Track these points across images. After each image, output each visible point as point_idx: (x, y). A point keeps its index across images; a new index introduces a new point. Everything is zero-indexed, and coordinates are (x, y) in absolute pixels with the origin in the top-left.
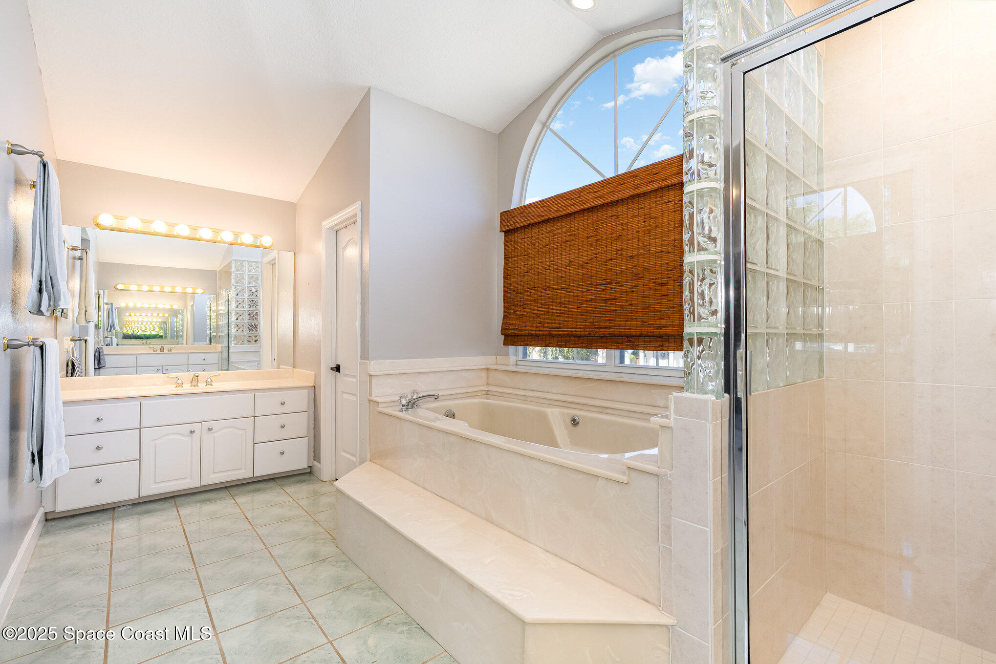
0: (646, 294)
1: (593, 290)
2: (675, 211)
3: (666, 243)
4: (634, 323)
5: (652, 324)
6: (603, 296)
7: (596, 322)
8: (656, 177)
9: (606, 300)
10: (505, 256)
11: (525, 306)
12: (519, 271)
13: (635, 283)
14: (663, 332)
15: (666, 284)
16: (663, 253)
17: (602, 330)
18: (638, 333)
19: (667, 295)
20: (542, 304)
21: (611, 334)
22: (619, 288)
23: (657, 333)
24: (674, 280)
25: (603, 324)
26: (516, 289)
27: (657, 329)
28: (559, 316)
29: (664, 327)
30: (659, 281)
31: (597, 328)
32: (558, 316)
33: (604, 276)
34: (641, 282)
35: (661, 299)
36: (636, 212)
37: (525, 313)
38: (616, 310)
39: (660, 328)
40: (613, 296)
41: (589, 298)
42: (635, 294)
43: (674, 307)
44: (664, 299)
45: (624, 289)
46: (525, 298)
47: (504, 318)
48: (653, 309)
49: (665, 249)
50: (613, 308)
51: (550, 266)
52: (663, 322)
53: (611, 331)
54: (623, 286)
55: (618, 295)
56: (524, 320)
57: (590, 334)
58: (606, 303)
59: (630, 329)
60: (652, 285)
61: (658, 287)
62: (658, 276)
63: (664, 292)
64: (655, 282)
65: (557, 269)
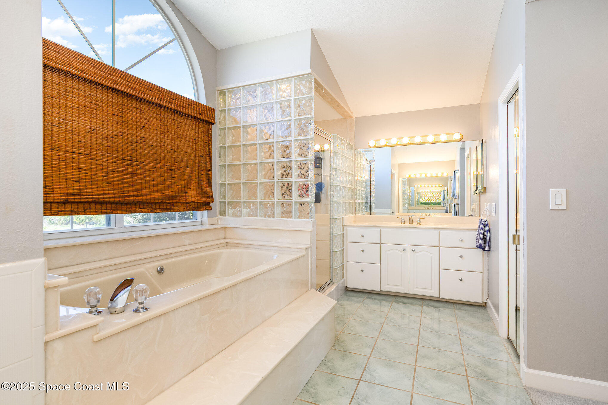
0: (163, 174)
1: (120, 163)
3: (173, 145)
4: (156, 194)
5: (168, 195)
6: (130, 170)
7: (124, 191)
8: (172, 101)
9: (132, 174)
13: (155, 165)
14: (175, 200)
15: (174, 170)
16: (172, 150)
17: (131, 198)
18: (160, 201)
19: (174, 178)
21: (140, 201)
22: (143, 167)
23: (170, 201)
25: (131, 193)
29: (175, 197)
30: (170, 167)
31: (126, 196)
33: (130, 154)
34: (159, 166)
35: (171, 179)
36: (155, 115)
38: (142, 183)
39: (173, 197)
40: (139, 172)
41: (116, 169)
42: (155, 173)
43: (178, 186)
45: (147, 167)
48: (167, 185)
49: (173, 148)
50: (139, 181)
52: (174, 194)
53: (140, 199)
54: (146, 165)
55: (143, 171)
57: (120, 201)
58: (133, 176)
59: (154, 198)
60: (166, 169)
61: (169, 171)
62: (170, 164)
63: (173, 175)
64: (168, 168)
65: (72, 131)
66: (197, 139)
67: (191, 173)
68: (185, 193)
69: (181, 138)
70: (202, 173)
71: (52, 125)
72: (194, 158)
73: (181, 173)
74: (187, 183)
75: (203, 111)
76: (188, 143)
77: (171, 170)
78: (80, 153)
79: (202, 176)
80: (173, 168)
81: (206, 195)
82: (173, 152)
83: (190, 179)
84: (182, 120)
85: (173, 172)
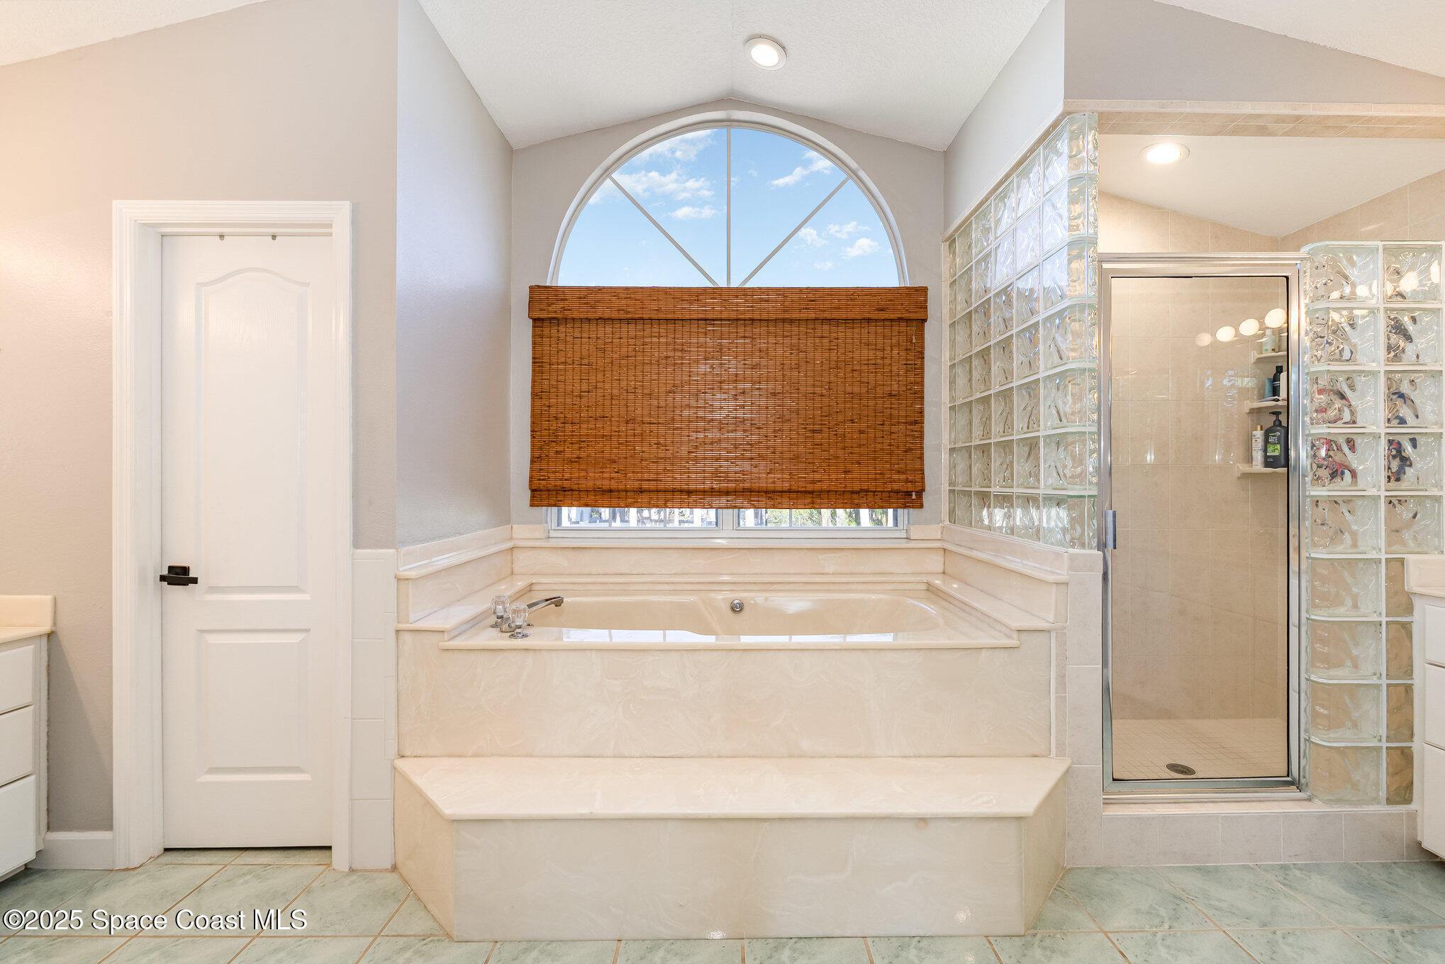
2: (830, 350)
3: (819, 383)
5: (804, 478)
9: (736, 445)
10: (534, 358)
11: (583, 445)
12: (569, 388)
14: (818, 486)
15: (820, 431)
18: (784, 488)
19: (821, 445)
20: (619, 444)
23: (810, 488)
24: (829, 428)
26: (562, 416)
27: (811, 483)
28: (656, 462)
29: (819, 481)
30: (810, 427)
31: (723, 480)
32: (653, 462)
34: (786, 426)
35: (813, 449)
37: (583, 455)
38: (752, 459)
39: (813, 482)
42: (779, 441)
43: (829, 459)
44: (817, 449)
45: (764, 433)
46: (584, 432)
47: (532, 462)
49: (818, 390)
51: (635, 388)
52: (817, 476)
56: (583, 467)
59: (775, 482)
60: (801, 430)
61: (809, 434)
62: (810, 421)
63: (817, 441)
64: (805, 428)
65: (650, 394)
66: (879, 361)
67: (861, 432)
68: (846, 472)
69: (837, 367)
70: (894, 429)
71: (627, 392)
72: (871, 403)
73: (836, 435)
74: (851, 453)
75: (891, 300)
76: (856, 374)
77: (814, 431)
78: (659, 423)
79: (894, 436)
80: (817, 427)
81: (903, 477)
82: (818, 398)
83: (860, 446)
84: (840, 334)
85: (818, 436)
